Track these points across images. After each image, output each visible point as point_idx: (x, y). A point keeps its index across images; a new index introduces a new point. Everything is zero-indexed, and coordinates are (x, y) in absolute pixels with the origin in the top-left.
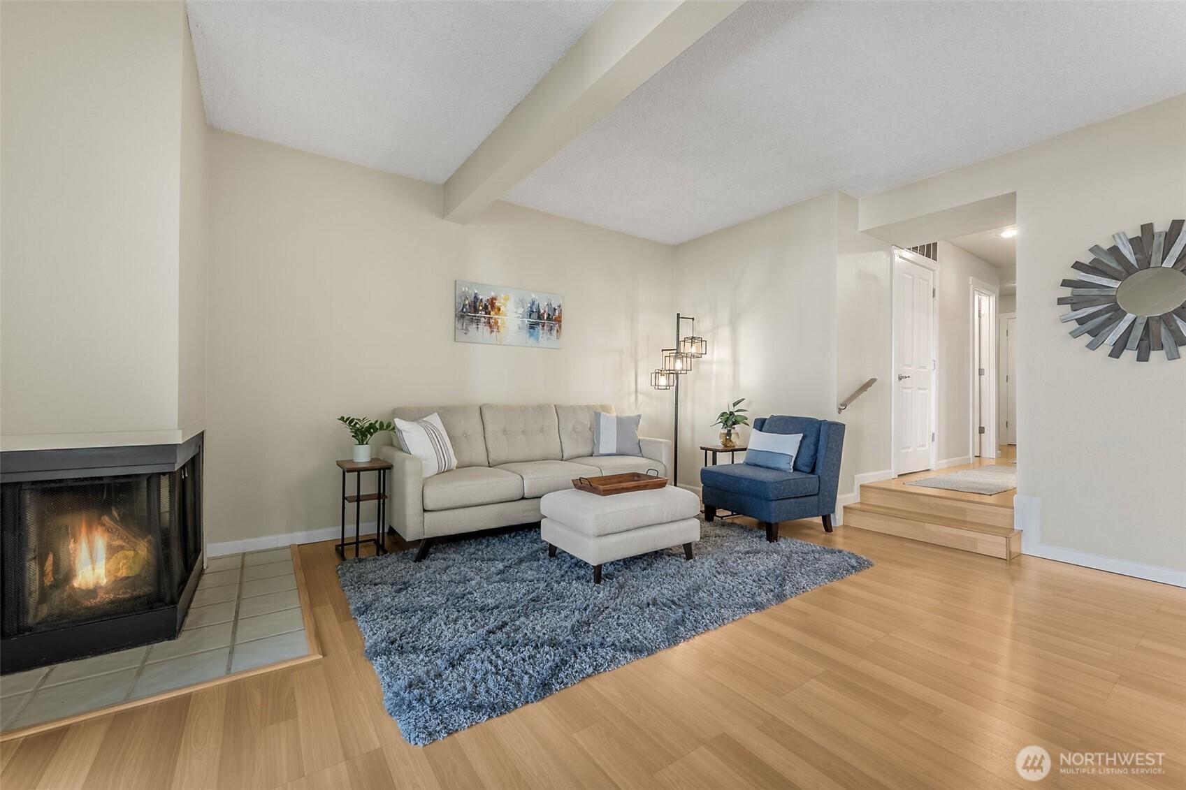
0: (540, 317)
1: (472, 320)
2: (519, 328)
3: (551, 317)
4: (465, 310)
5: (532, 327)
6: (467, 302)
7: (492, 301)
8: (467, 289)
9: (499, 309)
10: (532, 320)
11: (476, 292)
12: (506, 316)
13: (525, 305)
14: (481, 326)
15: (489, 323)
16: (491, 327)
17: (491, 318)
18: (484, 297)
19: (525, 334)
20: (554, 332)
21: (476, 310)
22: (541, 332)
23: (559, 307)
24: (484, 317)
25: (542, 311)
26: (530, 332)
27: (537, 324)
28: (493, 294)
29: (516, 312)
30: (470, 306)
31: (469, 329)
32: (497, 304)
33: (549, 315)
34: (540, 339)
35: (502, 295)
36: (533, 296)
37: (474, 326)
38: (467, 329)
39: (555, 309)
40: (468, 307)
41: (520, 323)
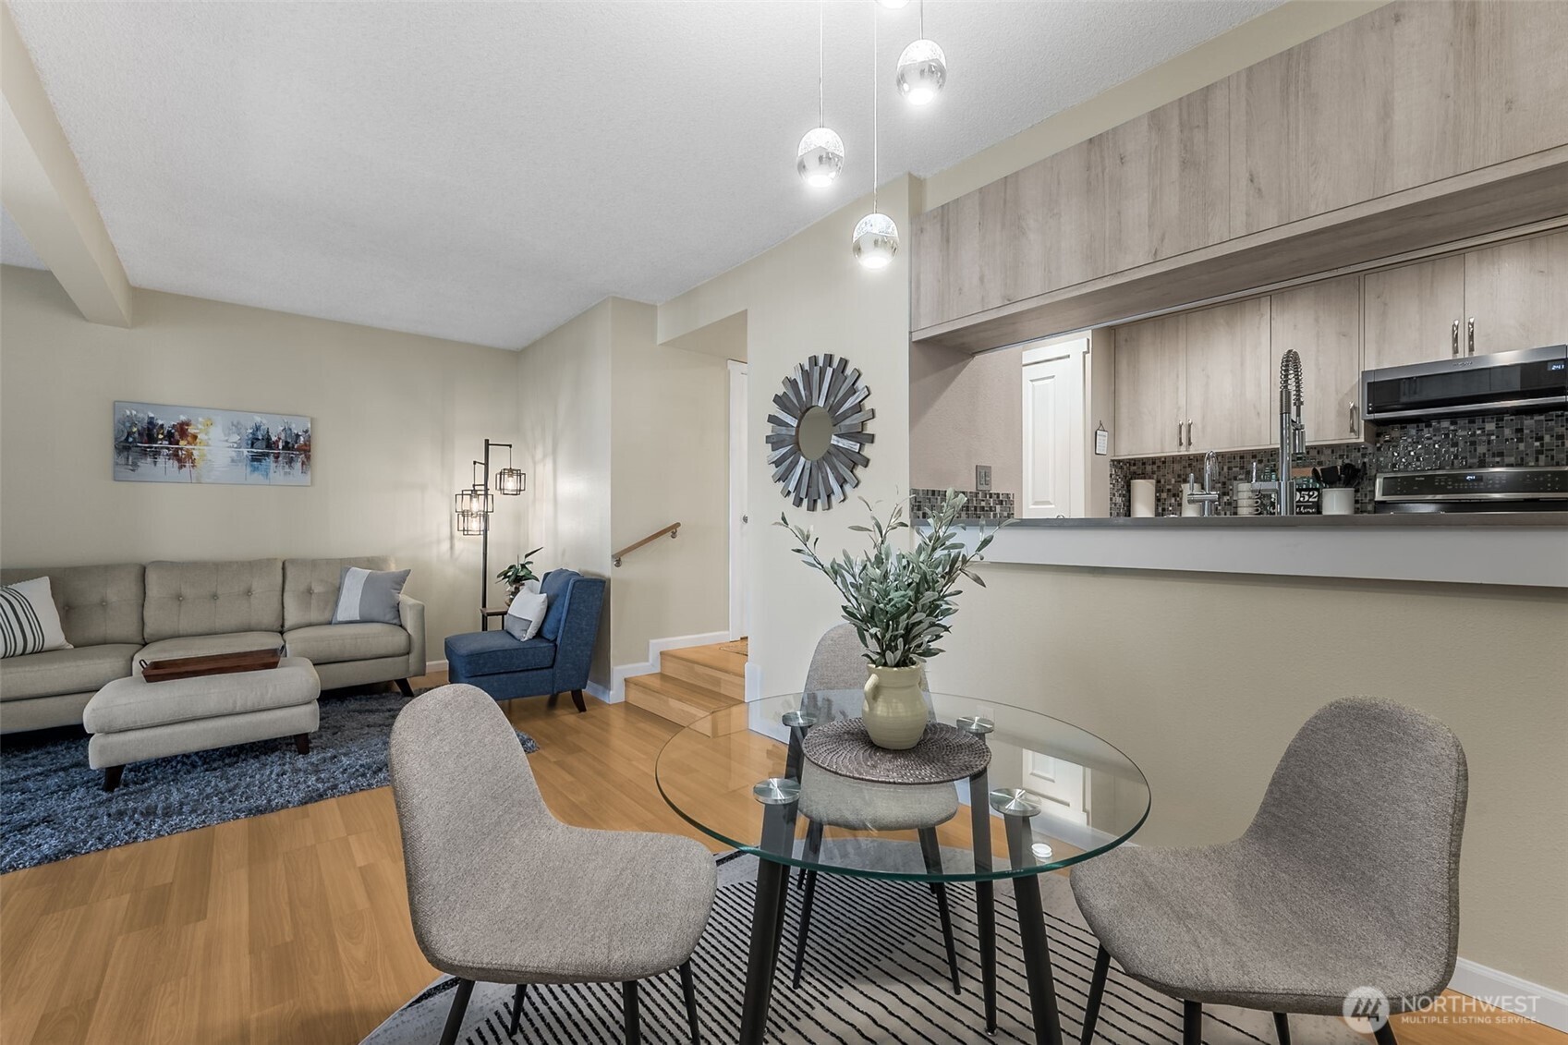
0: (269, 444)
1: (144, 453)
2: (233, 461)
3: (290, 445)
4: (131, 440)
5: (256, 458)
6: (135, 430)
7: (182, 429)
8: (134, 412)
9: (195, 437)
10: (255, 451)
11: (152, 415)
12: (208, 445)
13: (243, 431)
14: (161, 460)
15: (178, 455)
16: (180, 460)
17: (182, 449)
18: (167, 421)
19: (244, 470)
20: (298, 465)
21: (152, 439)
22: (273, 465)
23: (306, 432)
24: (168, 448)
25: (274, 439)
26: (252, 466)
27: (267, 455)
28: (183, 418)
29: (227, 441)
30: (139, 434)
31: (139, 464)
32: (191, 430)
33: (287, 443)
34: (271, 474)
35: (200, 419)
36: (258, 419)
37: (149, 460)
38: (135, 464)
39: (298, 436)
40: (136, 435)
41: (234, 454)
